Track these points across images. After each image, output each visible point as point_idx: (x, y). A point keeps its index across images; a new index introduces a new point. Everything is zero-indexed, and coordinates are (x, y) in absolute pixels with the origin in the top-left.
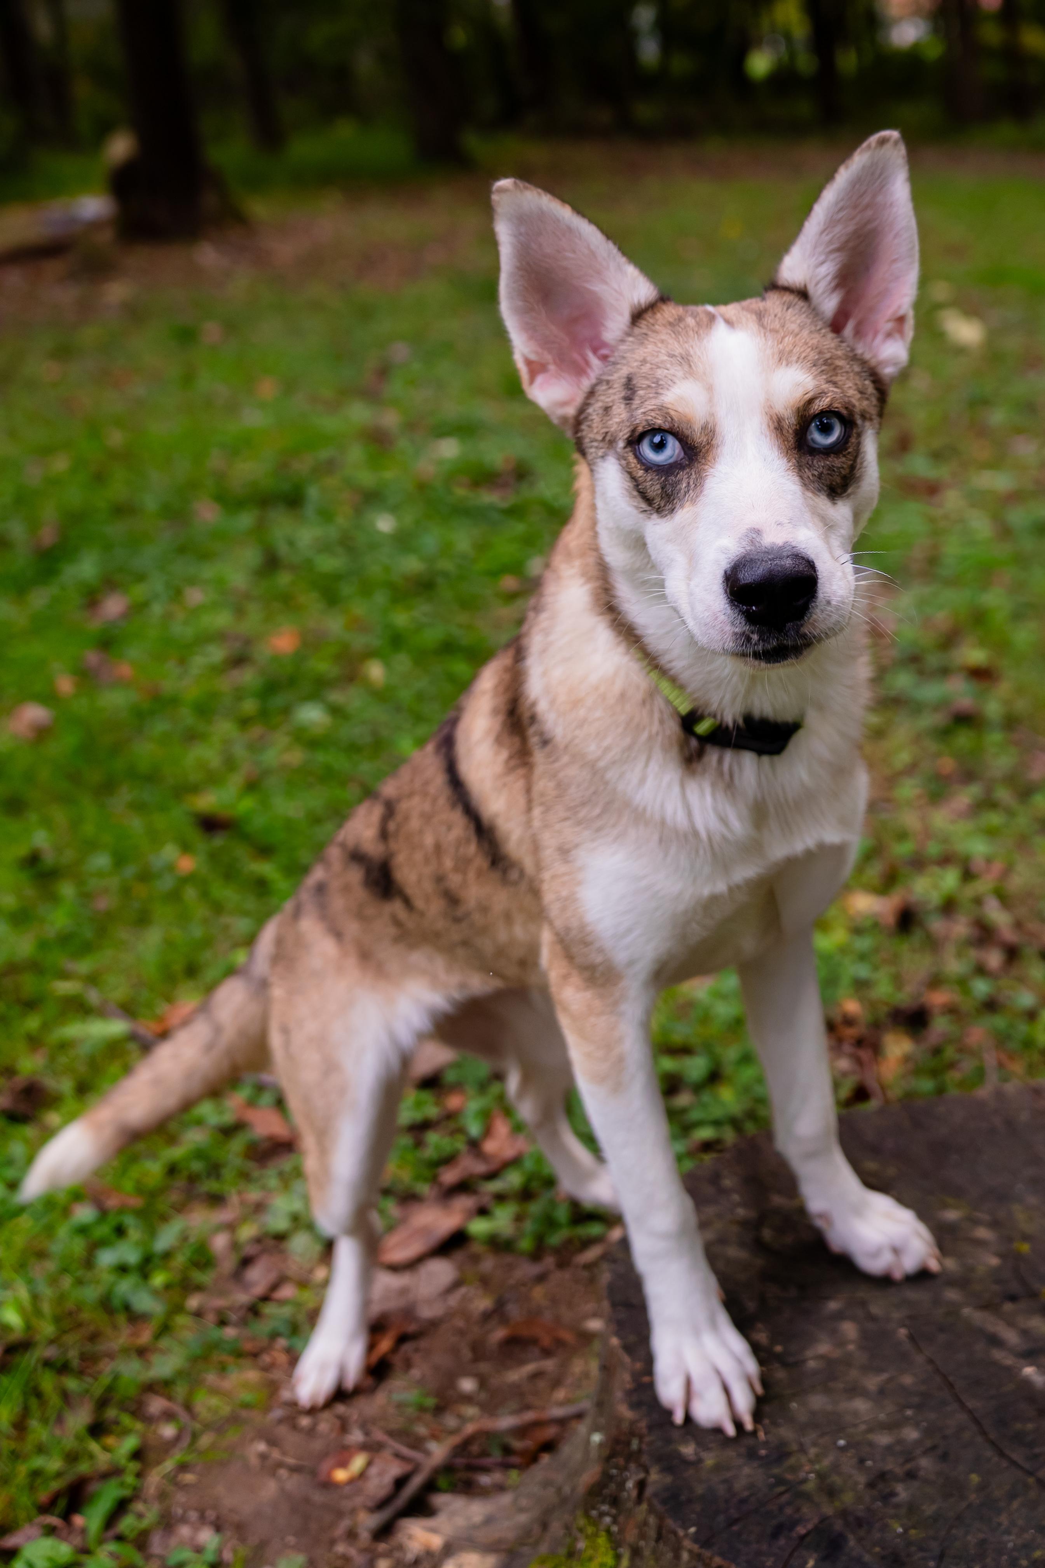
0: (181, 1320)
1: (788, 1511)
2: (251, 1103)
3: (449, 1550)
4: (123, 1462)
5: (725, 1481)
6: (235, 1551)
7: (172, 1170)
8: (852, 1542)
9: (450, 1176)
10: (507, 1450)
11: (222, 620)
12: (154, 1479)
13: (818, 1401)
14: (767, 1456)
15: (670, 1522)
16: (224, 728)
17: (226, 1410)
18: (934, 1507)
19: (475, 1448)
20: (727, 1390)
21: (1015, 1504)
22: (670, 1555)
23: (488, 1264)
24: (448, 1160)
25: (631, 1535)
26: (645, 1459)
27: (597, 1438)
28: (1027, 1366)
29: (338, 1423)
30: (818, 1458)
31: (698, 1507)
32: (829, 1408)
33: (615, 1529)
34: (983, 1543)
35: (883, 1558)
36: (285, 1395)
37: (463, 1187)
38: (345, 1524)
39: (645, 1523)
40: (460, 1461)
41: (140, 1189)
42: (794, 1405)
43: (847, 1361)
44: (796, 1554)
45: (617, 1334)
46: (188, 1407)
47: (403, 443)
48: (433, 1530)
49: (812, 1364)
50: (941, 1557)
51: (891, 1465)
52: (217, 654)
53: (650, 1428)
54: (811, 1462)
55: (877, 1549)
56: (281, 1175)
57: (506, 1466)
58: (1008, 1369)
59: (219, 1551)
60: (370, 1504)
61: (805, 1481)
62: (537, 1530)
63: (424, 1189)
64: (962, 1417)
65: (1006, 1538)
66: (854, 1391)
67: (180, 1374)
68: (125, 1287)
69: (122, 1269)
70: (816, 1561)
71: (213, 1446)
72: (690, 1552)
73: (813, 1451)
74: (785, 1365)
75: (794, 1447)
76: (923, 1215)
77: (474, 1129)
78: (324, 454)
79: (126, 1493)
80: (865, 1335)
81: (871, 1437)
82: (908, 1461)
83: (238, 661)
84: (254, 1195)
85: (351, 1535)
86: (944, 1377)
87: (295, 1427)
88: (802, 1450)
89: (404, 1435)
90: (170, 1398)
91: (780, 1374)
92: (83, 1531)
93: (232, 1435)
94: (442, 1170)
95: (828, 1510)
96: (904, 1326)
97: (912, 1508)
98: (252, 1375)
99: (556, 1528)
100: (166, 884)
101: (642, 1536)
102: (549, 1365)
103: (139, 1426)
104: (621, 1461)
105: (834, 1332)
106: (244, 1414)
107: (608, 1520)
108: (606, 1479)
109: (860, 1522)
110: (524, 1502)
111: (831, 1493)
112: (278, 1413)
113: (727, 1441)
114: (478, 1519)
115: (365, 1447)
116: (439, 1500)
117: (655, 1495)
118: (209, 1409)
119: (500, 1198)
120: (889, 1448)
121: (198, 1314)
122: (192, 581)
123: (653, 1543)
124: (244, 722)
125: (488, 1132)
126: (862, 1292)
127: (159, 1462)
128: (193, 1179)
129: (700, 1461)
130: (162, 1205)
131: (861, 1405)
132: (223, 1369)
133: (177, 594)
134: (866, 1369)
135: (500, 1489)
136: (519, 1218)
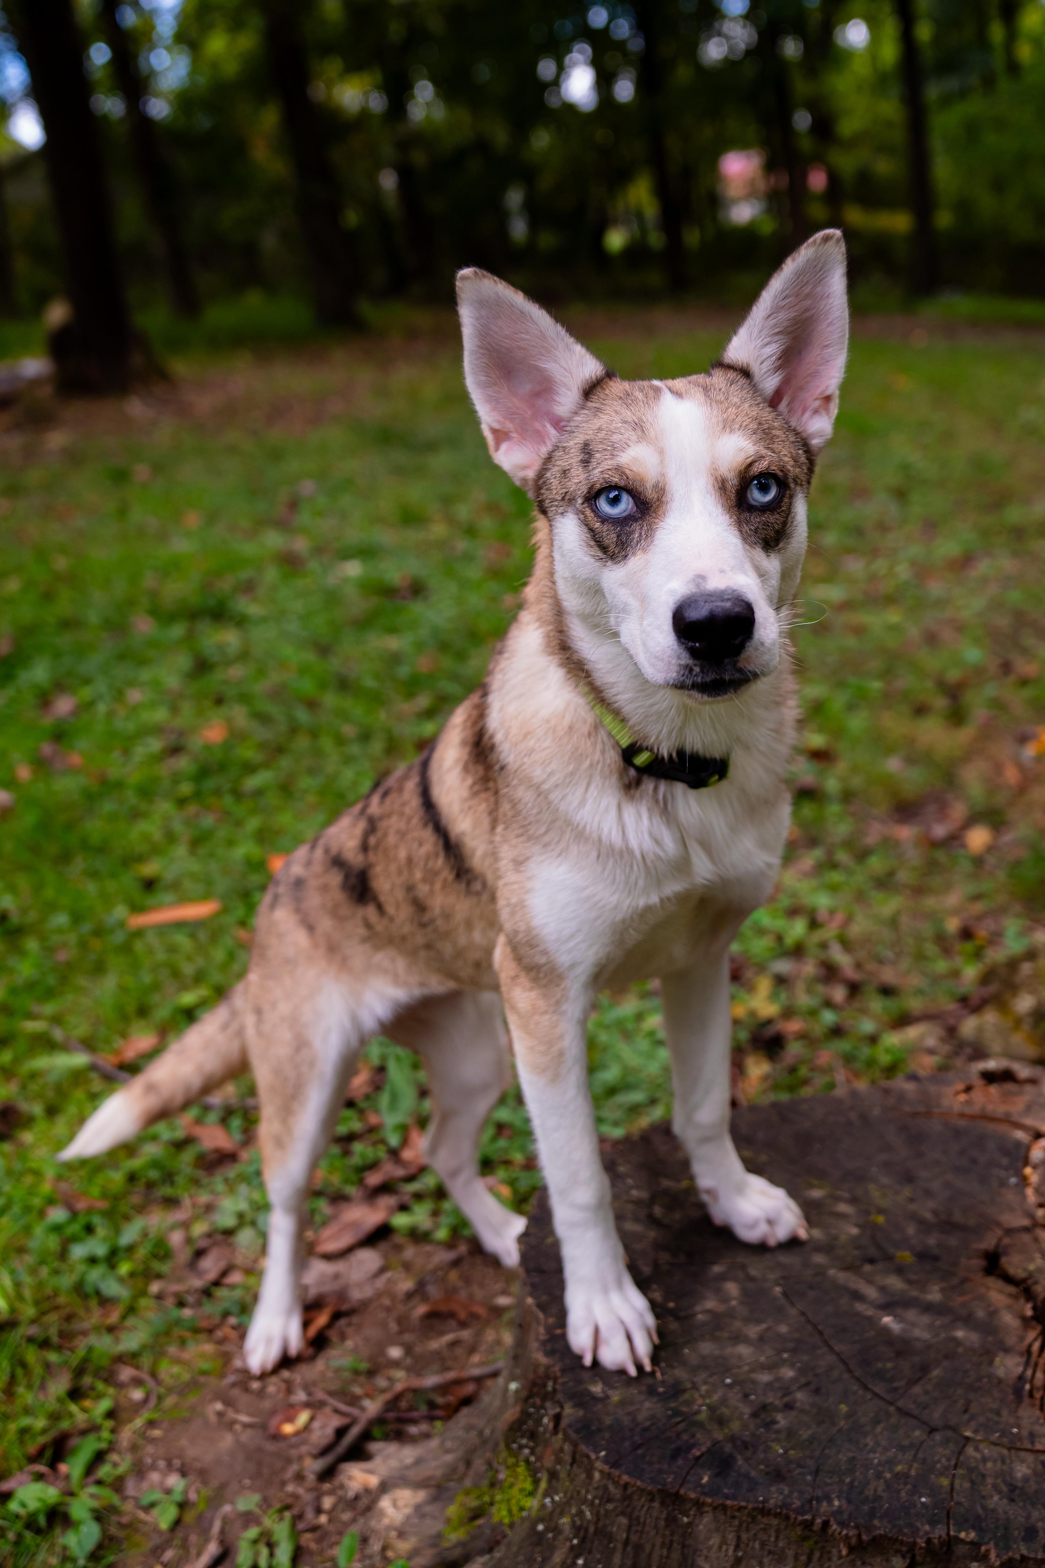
0: (143, 1302)
1: (685, 1437)
2: (199, 1121)
3: (384, 1487)
4: (99, 1420)
5: (629, 1414)
6: (198, 1492)
7: (132, 1178)
8: (740, 1462)
9: (374, 1179)
10: (432, 1405)
11: (160, 715)
12: (126, 1435)
13: (706, 1348)
14: (664, 1393)
15: (583, 1448)
16: (165, 807)
17: (186, 1377)
18: (810, 1432)
19: (403, 1404)
20: (629, 1338)
21: (879, 1429)
22: (583, 1476)
23: (410, 1252)
24: (373, 1166)
25: (549, 1461)
26: (560, 1396)
27: (513, 1386)
28: (885, 1316)
29: (283, 1386)
30: (709, 1394)
31: (607, 1435)
32: (717, 1352)
33: (533, 1459)
34: (852, 1460)
35: (767, 1474)
36: (237, 1363)
37: (386, 1188)
38: (294, 1468)
39: (561, 1450)
40: (391, 1415)
41: (105, 1194)
42: (686, 1351)
43: (731, 1314)
44: (692, 1472)
45: (531, 1295)
46: (154, 1374)
47: (313, 565)
48: (371, 1472)
49: (700, 1317)
50: (817, 1472)
51: (771, 1398)
52: (156, 745)
53: (564, 1371)
54: (702, 1396)
55: (762, 1467)
56: (226, 1180)
57: (431, 1419)
58: (869, 1318)
59: (185, 1492)
60: (314, 1452)
61: (698, 1412)
62: (461, 1467)
63: (352, 1190)
64: (831, 1359)
65: (871, 1455)
66: (738, 1338)
67: (144, 1347)
68: (95, 1275)
69: (92, 1261)
70: (710, 1477)
71: (176, 1406)
72: (601, 1472)
73: (704, 1388)
74: (677, 1318)
75: (688, 1385)
76: (792, 1193)
77: (394, 1140)
78: (245, 574)
79: (103, 1445)
80: (745, 1292)
81: (753, 1376)
82: (785, 1395)
83: (175, 750)
84: (204, 1198)
85: (299, 1477)
86: (815, 1326)
87: (247, 1390)
88: (695, 1387)
89: (343, 1394)
90: (137, 1367)
91: (674, 1326)
92: (67, 1477)
93: (192, 1398)
94: (366, 1174)
95: (719, 1436)
96: (780, 1285)
97: (790, 1433)
98: (209, 1348)
99: (479, 1464)
100: (119, 937)
101: (559, 1461)
102: (466, 1334)
103: (111, 1391)
104: (538, 1401)
105: (718, 1291)
106: (202, 1379)
107: (526, 1451)
108: (525, 1416)
109: (746, 1446)
110: (449, 1444)
111: (721, 1422)
112: (231, 1379)
113: (630, 1381)
114: (409, 1461)
115: (307, 1405)
116: (374, 1447)
117: (570, 1426)
118: (172, 1376)
119: (418, 1196)
120: (769, 1385)
121: (159, 1297)
122: (132, 683)
123: (568, 1467)
124: (181, 802)
125: (405, 1142)
126: (741, 1258)
127: (131, 1420)
128: (150, 1185)
129: (607, 1397)
130: (125, 1207)
131: (744, 1350)
132: (182, 1342)
133: (119, 695)
134: (747, 1320)
135: (427, 1436)
136: (435, 1213)
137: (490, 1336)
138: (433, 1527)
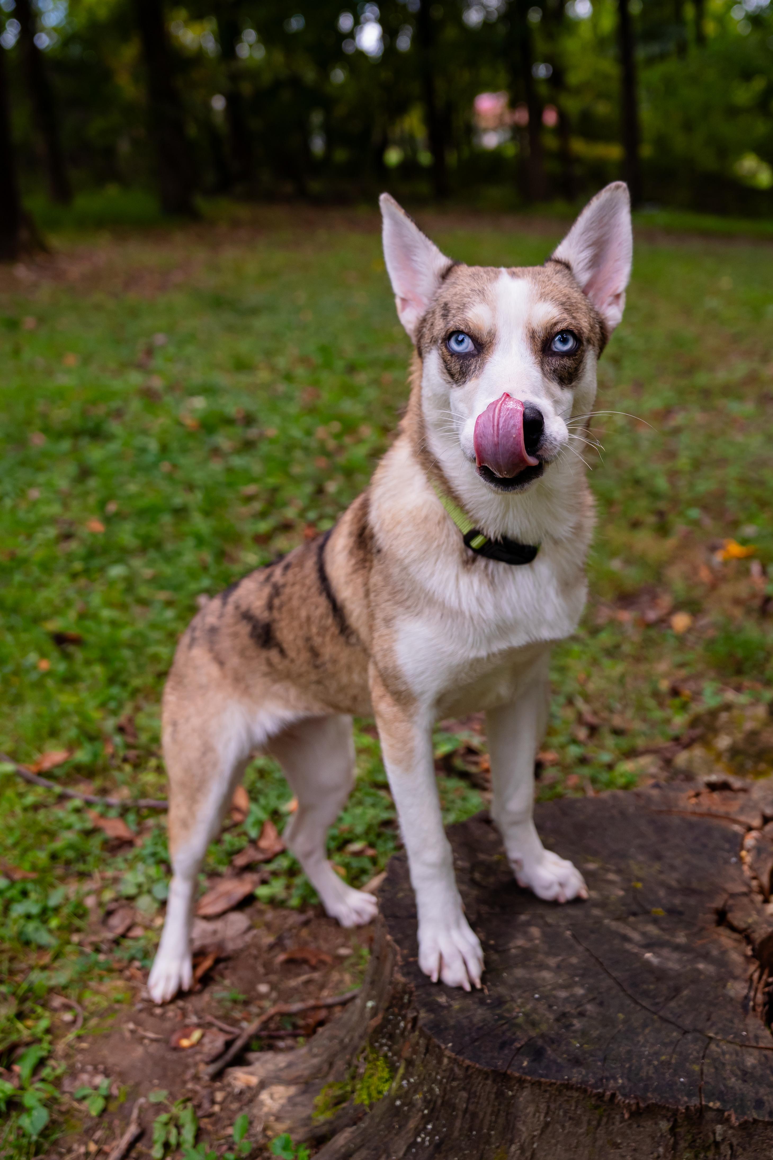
0: (69, 948)
1: (508, 1034)
2: (103, 816)
3: (263, 1085)
4: (40, 1035)
5: (467, 1017)
6: (118, 1088)
7: (54, 857)
8: (549, 1051)
9: (240, 861)
10: (295, 1026)
11: (55, 509)
12: (60, 1047)
13: (520, 972)
14: (491, 1003)
15: (436, 1041)
16: (62, 579)
17: (105, 1004)
18: (598, 1032)
19: (272, 1025)
20: (465, 963)
21: (647, 1031)
22: (435, 1062)
23: (270, 915)
24: (239, 851)
25: (407, 1053)
26: (416, 1005)
27: (370, 1004)
28: (647, 953)
29: (179, 1012)
30: (523, 1005)
31: (452, 1032)
32: (527, 976)
33: (390, 1054)
34: (629, 1052)
35: (569, 1060)
36: (144, 995)
37: (249, 868)
38: (191, 1071)
39: (417, 1044)
40: (264, 1033)
41: (34, 868)
42: (505, 975)
43: (535, 950)
44: (516, 1058)
45: (390, 933)
46: (80, 1001)
47: (168, 399)
48: (252, 1074)
49: (513, 951)
50: (605, 1059)
51: (568, 1009)
52: (52, 532)
53: (417, 987)
54: (519, 1007)
55: (565, 1056)
56: (126, 860)
57: (295, 1036)
58: (636, 954)
59: (109, 1087)
60: (207, 1059)
61: (517, 1017)
62: (326, 1067)
63: (223, 869)
64: (610, 982)
65: (643, 1049)
66: (541, 966)
67: (71, 982)
68: (31, 927)
69: (29, 917)
70: (528, 1062)
71: (98, 1025)
72: (449, 1058)
73: (519, 1001)
74: (497, 951)
75: (508, 998)
77: (253, 833)
78: (115, 404)
79: (44, 1053)
80: (544, 934)
81: (554, 992)
82: (578, 1006)
83: (67, 537)
84: (110, 873)
85: (196, 1078)
86: (597, 959)
87: (152, 1014)
88: (513, 1000)
89: (226, 1018)
90: (66, 997)
91: (495, 957)
92: (19, 1076)
93: (110, 1020)
94: (234, 857)
95: (533, 1033)
96: (569, 929)
97: (584, 1033)
98: (120, 983)
99: (340, 1064)
100: (34, 676)
101: (415, 1052)
102: (316, 975)
103: (47, 1014)
104: (396, 1010)
105: (525, 933)
106: (117, 1006)
107: (385, 1048)
108: (386, 1021)
109: (552, 1041)
110: (315, 1050)
111: (534, 1024)
112: (139, 1006)
113: (467, 994)
114: (283, 1065)
115: (199, 1026)
116: (252, 1056)
117: (425, 1025)
118: (93, 1004)
119: (275, 874)
120: (566, 999)
121: (80, 944)
122: (31, 485)
123: (423, 1056)
124: (74, 576)
125: (262, 834)
126: (540, 911)
127: (64, 1036)
128: (68, 863)
129: (450, 1006)
130: (50, 879)
131: (547, 975)
132: (101, 979)
133: (22, 494)
134: (548, 954)
135: (291, 1049)
136: (288, 887)
137: (335, 976)
138: (303, 1112)
